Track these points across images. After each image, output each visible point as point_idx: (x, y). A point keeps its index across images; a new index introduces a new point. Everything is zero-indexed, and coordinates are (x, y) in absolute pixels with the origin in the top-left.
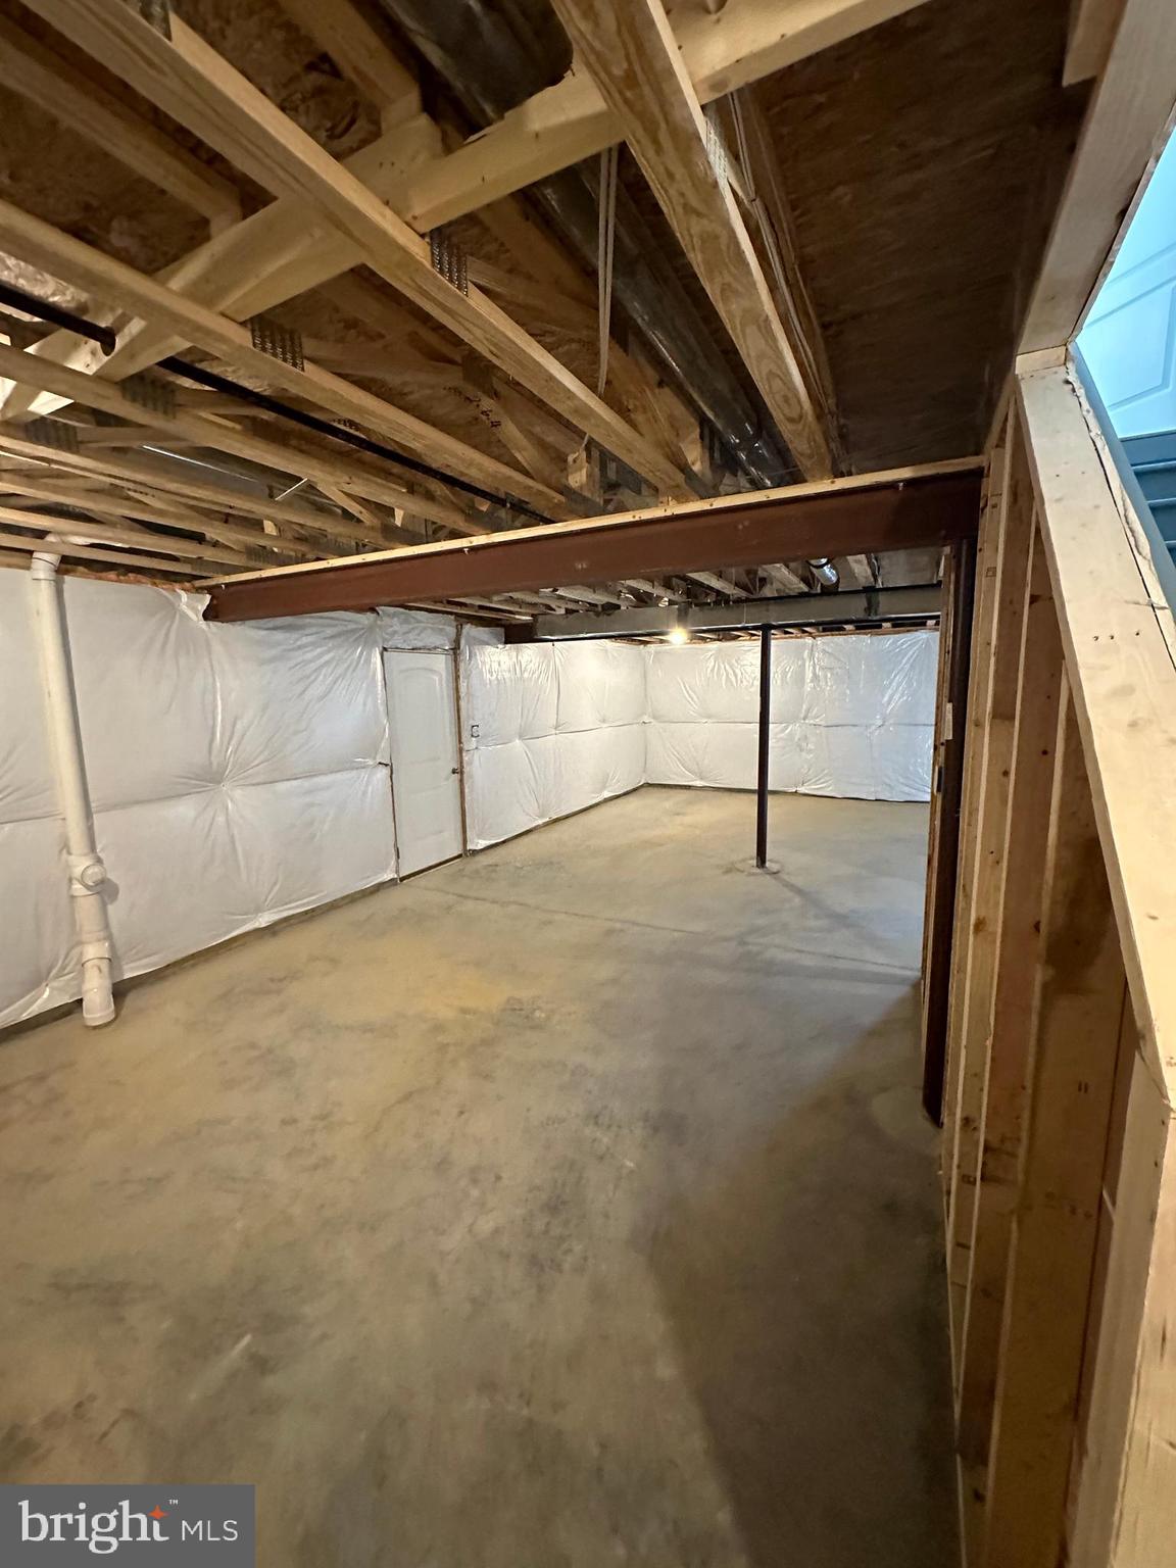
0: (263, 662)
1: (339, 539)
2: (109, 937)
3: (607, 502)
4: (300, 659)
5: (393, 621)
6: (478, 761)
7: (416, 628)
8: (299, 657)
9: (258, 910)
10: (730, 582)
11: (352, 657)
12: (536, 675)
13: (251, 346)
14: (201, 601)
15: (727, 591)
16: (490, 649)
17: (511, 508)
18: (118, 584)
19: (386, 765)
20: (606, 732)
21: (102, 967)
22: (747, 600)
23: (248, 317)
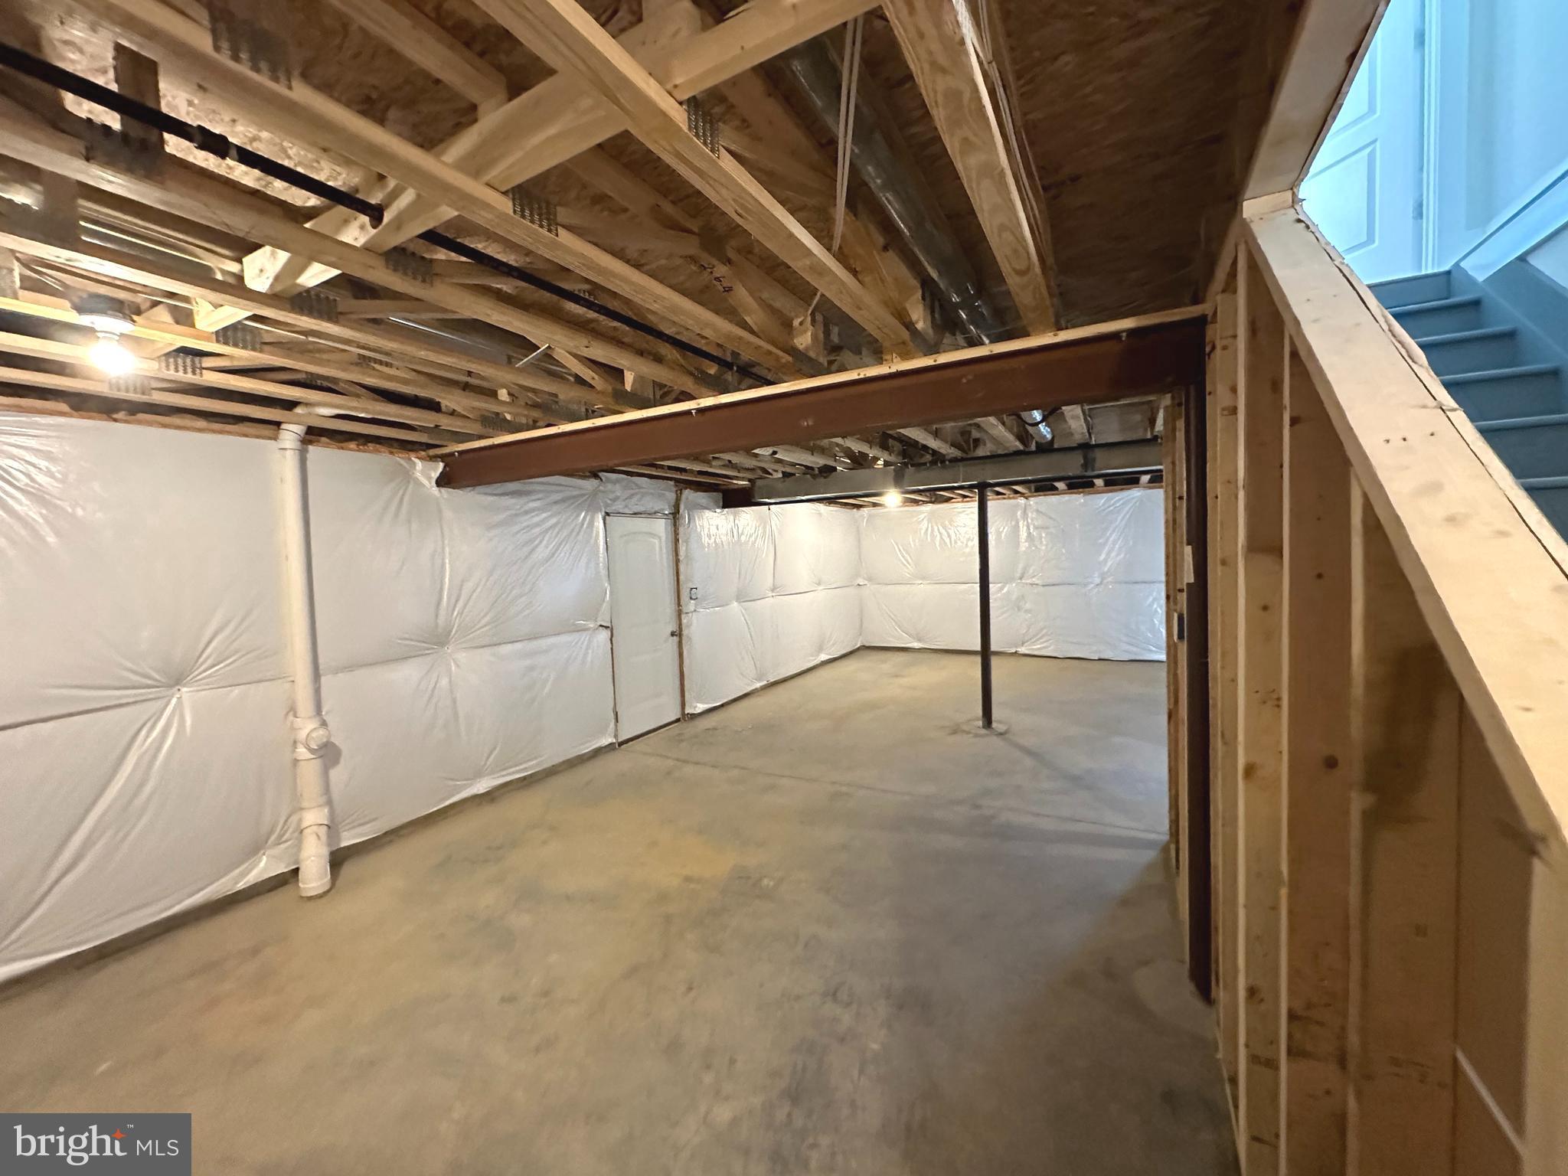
0: (490, 527)
1: (570, 406)
2: (329, 803)
3: (831, 363)
4: (525, 524)
5: (614, 486)
6: (697, 623)
7: (636, 494)
8: (526, 520)
9: (478, 775)
10: (946, 442)
11: (574, 523)
12: (753, 539)
13: (512, 214)
14: (435, 470)
15: (943, 451)
16: (708, 514)
17: (737, 371)
18: (358, 453)
19: (607, 627)
20: (821, 595)
21: (320, 835)
22: (962, 460)
23: (509, 187)
